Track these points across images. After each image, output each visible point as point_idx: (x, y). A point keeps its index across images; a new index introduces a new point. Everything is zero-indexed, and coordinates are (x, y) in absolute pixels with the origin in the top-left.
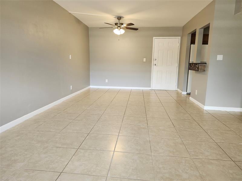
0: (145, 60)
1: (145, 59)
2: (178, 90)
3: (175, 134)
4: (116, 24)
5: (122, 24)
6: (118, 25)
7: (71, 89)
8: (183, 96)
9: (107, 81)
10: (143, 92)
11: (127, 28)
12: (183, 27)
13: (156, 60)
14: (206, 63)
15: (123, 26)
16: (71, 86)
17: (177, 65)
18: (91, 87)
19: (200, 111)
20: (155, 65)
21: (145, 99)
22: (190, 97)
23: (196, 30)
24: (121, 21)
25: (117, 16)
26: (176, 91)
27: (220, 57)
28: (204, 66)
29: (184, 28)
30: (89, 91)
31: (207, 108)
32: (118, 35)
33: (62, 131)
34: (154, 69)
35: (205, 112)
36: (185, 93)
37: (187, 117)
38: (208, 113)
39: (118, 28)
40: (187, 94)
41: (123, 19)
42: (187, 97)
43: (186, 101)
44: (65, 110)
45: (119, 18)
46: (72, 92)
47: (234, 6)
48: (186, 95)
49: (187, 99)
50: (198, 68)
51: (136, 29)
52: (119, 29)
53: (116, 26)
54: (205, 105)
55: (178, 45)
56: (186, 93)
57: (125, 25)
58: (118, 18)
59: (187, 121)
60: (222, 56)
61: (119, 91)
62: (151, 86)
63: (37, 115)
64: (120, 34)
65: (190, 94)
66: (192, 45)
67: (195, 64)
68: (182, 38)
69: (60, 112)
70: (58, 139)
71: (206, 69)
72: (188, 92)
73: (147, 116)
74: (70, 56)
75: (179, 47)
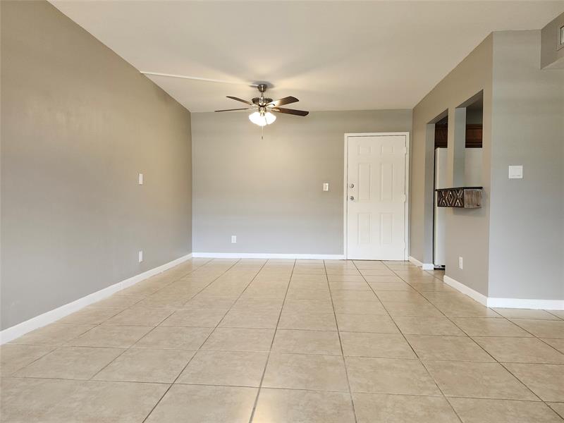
0: (326, 187)
1: (327, 184)
2: (412, 259)
3: (424, 379)
4: (255, 101)
5: (270, 100)
6: (260, 103)
7: (141, 259)
8: (424, 273)
9: (234, 239)
10: (325, 268)
11: (283, 111)
12: (414, 110)
13: (353, 186)
14: (481, 188)
15: (271, 105)
16: (141, 254)
17: (404, 198)
18: (195, 255)
19: (476, 313)
20: (352, 198)
21: (330, 283)
22: (445, 276)
23: (447, 111)
24: (267, 95)
25: (256, 83)
26: (407, 263)
27: (516, 172)
28: (478, 195)
29: (416, 112)
30: (189, 266)
31: (494, 303)
32: (261, 127)
33: (95, 378)
34: (351, 208)
35: (489, 313)
36: (429, 267)
37: (447, 327)
38: (499, 316)
39: (260, 111)
40: (435, 269)
41: (273, 89)
42: (437, 276)
43: (434, 285)
44: (116, 317)
45: (263, 87)
46: (143, 268)
47: (537, 48)
48: (433, 273)
49: (437, 281)
50: (462, 200)
51: (304, 114)
52: (262, 111)
53: (254, 105)
54: (487, 296)
55: (404, 151)
56: (431, 267)
57: (276, 103)
58: (259, 87)
59: (447, 338)
60: (521, 167)
61: (264, 265)
62: (343, 251)
63: (36, 330)
64: (265, 124)
65: (444, 269)
66: (438, 149)
67: (451, 190)
68: (413, 135)
69: (100, 321)
70: (76, 404)
71: (481, 203)
72: (436, 264)
73: (341, 328)
74: (141, 176)
75: (408, 156)
